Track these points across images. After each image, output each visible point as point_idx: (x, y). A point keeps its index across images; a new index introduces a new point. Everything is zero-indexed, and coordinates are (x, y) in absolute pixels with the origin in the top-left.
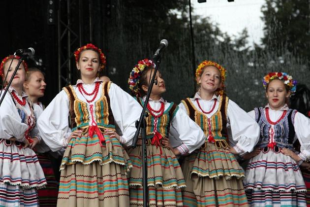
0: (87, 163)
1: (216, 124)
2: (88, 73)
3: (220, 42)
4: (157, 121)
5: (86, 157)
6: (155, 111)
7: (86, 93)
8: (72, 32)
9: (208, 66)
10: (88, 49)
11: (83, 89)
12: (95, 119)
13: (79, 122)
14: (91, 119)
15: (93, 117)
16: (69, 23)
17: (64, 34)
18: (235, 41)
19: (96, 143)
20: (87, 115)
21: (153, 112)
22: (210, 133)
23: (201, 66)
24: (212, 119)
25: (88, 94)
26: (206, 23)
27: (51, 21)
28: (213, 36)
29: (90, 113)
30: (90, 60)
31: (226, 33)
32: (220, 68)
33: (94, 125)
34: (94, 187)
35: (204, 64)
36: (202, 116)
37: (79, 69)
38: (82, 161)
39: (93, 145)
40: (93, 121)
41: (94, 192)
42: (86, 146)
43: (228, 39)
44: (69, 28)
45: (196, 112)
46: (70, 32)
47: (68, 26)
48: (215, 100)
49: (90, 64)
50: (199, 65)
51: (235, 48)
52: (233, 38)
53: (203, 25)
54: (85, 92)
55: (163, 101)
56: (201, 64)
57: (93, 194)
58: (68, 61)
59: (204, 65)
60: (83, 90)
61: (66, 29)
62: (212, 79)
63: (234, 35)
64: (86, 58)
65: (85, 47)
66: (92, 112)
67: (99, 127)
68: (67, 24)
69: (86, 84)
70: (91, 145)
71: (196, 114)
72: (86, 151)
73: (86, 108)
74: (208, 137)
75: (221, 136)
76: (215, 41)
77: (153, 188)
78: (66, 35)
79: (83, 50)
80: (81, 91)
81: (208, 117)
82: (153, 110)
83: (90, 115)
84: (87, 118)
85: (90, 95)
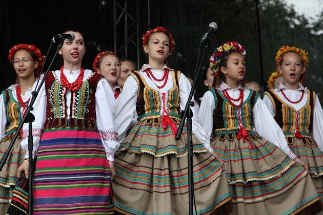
0: (159, 156)
1: (305, 118)
2: (159, 56)
3: (296, 26)
4: (240, 113)
5: (157, 149)
6: (235, 100)
7: (155, 79)
8: (129, 15)
9: (287, 52)
10: (158, 31)
11: (151, 74)
12: (166, 108)
13: (149, 110)
14: (162, 108)
15: (164, 106)
16: (125, 6)
17: (120, 18)
18: (313, 24)
19: (169, 135)
20: (159, 104)
21: (233, 101)
22: (298, 128)
23: (279, 53)
24: (301, 111)
25: (157, 80)
26: (280, 4)
27: (103, 4)
28: (288, 19)
29: (162, 102)
30: (161, 42)
31: (303, 16)
32: (300, 52)
33: (165, 114)
34: (165, 181)
35: (282, 50)
36: (289, 108)
37: (147, 52)
38: (153, 154)
39: (166, 136)
40: (165, 111)
41: (165, 186)
42: (158, 137)
43: (305, 22)
44: (126, 12)
45: (283, 104)
46: (127, 15)
47: (124, 10)
48: (303, 91)
49: (162, 46)
50: (278, 51)
51: (313, 32)
52: (310, 21)
53: (276, 6)
54: (154, 77)
55: (242, 88)
56: (279, 51)
57: (164, 188)
58: (125, 47)
59: (282, 52)
60: (152, 76)
61: (123, 13)
62: (293, 69)
63: (311, 18)
64: (158, 40)
65: (156, 30)
66: (164, 102)
67: (170, 117)
68: (123, 7)
69: (155, 69)
70: (164, 136)
71: (283, 107)
72: (158, 142)
73: (158, 97)
74: (295, 132)
75: (308, 132)
76: (291, 23)
77: (242, 184)
78: (123, 19)
79: (152, 33)
80: (149, 76)
81: (297, 110)
82: (233, 99)
83: (162, 104)
84: (158, 107)
85: (159, 80)
